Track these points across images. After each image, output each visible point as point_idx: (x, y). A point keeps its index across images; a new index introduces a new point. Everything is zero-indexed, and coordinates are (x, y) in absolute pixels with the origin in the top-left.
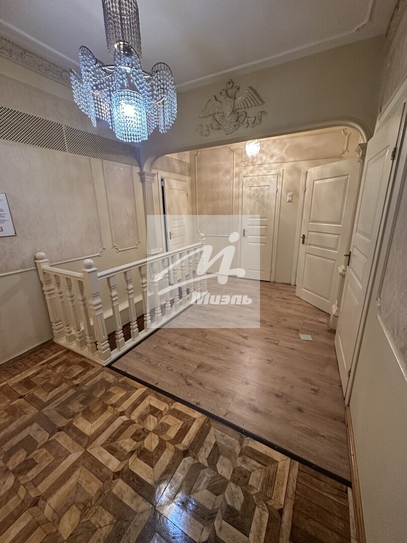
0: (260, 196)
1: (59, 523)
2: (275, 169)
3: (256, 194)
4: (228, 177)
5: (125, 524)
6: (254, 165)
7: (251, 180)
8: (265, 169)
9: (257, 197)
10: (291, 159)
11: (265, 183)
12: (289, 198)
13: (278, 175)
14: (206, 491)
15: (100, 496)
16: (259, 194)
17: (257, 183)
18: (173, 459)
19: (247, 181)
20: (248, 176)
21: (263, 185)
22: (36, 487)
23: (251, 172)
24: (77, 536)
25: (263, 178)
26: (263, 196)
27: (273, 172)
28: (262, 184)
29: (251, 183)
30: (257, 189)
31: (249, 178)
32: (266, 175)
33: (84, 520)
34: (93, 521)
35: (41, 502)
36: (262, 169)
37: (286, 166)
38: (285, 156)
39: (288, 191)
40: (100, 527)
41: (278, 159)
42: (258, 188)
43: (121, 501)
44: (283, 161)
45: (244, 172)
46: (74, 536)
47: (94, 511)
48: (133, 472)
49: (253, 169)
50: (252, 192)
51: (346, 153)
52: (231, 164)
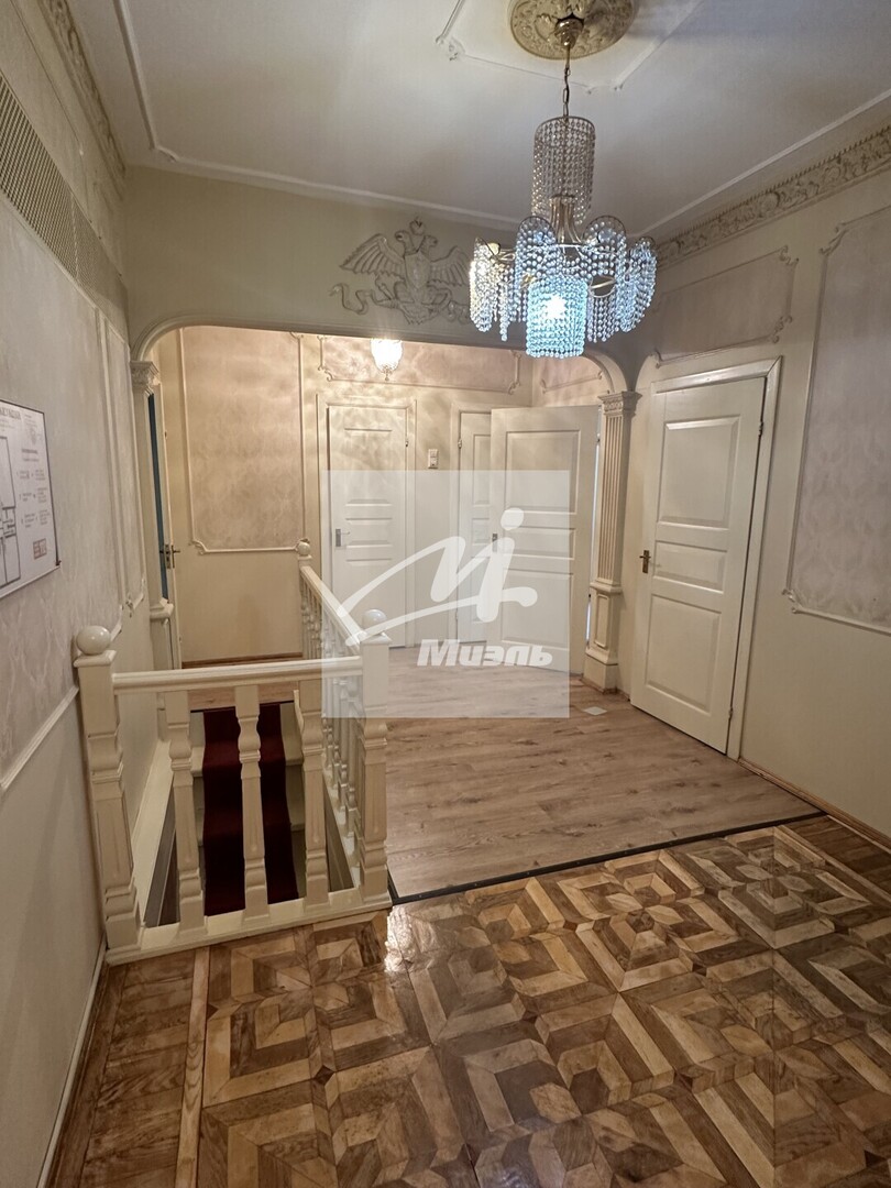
0: (372, 452)
1: (741, 1054)
2: (400, 396)
3: (364, 448)
4: (286, 400)
5: (782, 983)
6: (351, 381)
7: (348, 414)
8: (378, 393)
9: (365, 453)
10: (429, 382)
11: (382, 424)
12: (430, 461)
13: (407, 408)
14: (776, 900)
15: (724, 997)
16: (368, 448)
17: (364, 421)
18: (712, 906)
19: (338, 414)
20: (342, 405)
21: (375, 428)
22: (652, 1076)
23: (346, 395)
24: (773, 1037)
25: (376, 414)
26: (377, 454)
27: (395, 402)
28: (375, 425)
29: (348, 419)
30: (364, 437)
31: (342, 410)
32: (382, 407)
33: (753, 1024)
34: (759, 1015)
35: (690, 1073)
36: (371, 391)
37: (421, 395)
38: (418, 373)
39: (428, 446)
40: (773, 1009)
41: (403, 377)
42: (367, 433)
43: (745, 978)
44: (414, 382)
45: (329, 393)
46: (772, 1041)
47: (745, 1010)
48: (707, 951)
49: (350, 389)
50: (352, 441)
51: (517, 386)
52: (293, 368)
